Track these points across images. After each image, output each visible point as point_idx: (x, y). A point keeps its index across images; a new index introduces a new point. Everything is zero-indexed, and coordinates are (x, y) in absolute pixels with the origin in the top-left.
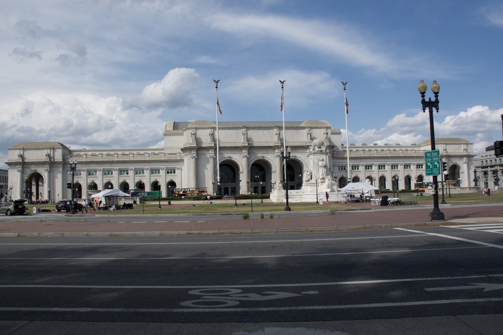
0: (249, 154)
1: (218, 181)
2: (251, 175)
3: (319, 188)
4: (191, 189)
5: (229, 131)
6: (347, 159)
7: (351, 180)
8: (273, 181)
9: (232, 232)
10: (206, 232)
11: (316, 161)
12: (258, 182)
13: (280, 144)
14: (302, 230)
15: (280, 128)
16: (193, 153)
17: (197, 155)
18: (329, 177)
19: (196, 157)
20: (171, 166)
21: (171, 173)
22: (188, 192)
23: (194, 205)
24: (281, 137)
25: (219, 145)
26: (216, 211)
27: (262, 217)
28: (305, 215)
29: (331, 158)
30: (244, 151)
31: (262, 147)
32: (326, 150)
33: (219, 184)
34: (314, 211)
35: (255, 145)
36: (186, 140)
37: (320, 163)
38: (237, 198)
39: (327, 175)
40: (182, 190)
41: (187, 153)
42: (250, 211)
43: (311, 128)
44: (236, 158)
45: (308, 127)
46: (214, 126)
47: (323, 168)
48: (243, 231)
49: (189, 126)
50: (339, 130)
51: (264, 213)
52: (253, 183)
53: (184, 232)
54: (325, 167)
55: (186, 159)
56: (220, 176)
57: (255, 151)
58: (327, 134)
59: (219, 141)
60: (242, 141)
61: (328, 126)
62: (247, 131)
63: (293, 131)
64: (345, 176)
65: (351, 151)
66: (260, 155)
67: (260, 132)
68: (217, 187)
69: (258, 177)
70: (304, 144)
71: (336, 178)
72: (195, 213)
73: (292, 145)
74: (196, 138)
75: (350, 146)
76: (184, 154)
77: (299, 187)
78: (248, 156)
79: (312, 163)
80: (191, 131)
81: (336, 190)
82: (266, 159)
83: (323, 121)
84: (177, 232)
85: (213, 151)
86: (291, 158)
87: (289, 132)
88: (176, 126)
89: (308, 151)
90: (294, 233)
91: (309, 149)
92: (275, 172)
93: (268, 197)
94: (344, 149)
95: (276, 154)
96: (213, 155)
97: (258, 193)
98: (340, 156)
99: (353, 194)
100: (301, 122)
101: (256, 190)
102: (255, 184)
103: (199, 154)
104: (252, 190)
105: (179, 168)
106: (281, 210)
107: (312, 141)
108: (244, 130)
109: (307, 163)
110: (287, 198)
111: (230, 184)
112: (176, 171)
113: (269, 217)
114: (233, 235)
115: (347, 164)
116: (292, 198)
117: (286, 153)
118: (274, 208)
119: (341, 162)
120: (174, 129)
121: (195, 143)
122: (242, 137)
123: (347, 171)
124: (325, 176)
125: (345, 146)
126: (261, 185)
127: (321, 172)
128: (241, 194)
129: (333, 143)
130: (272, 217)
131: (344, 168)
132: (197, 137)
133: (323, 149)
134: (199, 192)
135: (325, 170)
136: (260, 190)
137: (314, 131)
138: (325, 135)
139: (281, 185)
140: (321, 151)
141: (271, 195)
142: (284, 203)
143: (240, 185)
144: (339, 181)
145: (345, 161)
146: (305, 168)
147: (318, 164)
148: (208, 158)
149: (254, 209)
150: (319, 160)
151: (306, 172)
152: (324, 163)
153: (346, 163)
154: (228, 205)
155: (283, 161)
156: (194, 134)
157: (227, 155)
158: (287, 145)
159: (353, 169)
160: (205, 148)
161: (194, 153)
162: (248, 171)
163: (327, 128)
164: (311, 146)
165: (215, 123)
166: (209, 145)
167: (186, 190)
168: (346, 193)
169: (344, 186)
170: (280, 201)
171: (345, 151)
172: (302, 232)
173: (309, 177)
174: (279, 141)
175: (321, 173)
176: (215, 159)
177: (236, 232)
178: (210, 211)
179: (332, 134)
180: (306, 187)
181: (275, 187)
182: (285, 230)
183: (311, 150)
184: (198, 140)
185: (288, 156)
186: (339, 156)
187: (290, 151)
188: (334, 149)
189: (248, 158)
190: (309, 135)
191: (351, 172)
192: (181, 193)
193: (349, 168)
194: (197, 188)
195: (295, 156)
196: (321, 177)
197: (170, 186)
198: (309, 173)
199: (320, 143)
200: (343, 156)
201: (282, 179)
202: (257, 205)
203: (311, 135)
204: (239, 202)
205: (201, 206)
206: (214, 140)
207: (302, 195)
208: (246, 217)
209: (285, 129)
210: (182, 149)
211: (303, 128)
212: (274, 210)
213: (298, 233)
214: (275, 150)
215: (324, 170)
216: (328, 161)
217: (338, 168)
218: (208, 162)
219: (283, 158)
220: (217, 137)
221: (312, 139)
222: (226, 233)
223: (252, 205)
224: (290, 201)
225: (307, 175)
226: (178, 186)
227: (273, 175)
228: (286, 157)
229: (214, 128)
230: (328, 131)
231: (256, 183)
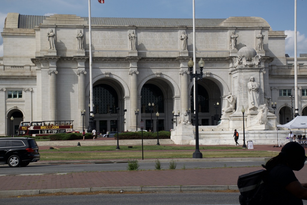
0: (139, 69)
1: (91, 110)
2: (142, 102)
3: (248, 124)
4: (47, 123)
5: (109, 32)
6: (294, 78)
7: (300, 112)
8: (175, 112)
9: (110, 190)
10: (69, 190)
11: (243, 81)
12: (153, 112)
13: (187, 55)
14: (220, 189)
15: (188, 29)
16: (50, 65)
17: (58, 69)
18: (264, 106)
19: (57, 72)
20: (15, 85)
21: (15, 96)
22: (42, 128)
23: (52, 148)
24: (189, 44)
25: (92, 54)
26: (87, 158)
27: (159, 167)
28: (225, 164)
29: (268, 77)
30: (131, 65)
31: (159, 58)
32: (259, 64)
33: (91, 114)
34: (239, 160)
35: (148, 55)
36: (39, 45)
37: (250, 85)
38: (119, 138)
39: (261, 103)
40: (33, 124)
41: (42, 66)
42: (139, 158)
43: (237, 29)
44: (119, 76)
45: (232, 28)
46: (85, 23)
47: (254, 93)
48: (129, 188)
49: (45, 22)
50: (283, 31)
51: (161, 161)
52: (144, 114)
53: (34, 191)
54: (258, 90)
55: (40, 76)
56: (94, 103)
57: (149, 65)
58: (262, 38)
59: (93, 49)
60: (129, 49)
61: (264, 25)
62: (136, 34)
63: (207, 33)
64: (290, 105)
65: (300, 65)
66: (156, 71)
67: (157, 35)
68: (89, 120)
69: (153, 104)
70: (225, 55)
71: (274, 108)
72: (53, 160)
73: (206, 56)
74: (56, 42)
75: (299, 57)
76: (36, 68)
77: (215, 121)
78: (138, 73)
79: (236, 85)
80: (48, 30)
81: (274, 126)
82: (165, 77)
83: (257, 18)
84: (22, 192)
85: (83, 63)
86: (204, 76)
87: (202, 35)
88: (22, 21)
89: (231, 65)
90: (208, 193)
91: (233, 62)
92: (179, 97)
93: (168, 137)
94: (289, 62)
95: (181, 69)
96: (84, 69)
97: (152, 130)
98: (283, 74)
99: (303, 135)
100: (222, 20)
101: (148, 125)
102: (148, 116)
103: (61, 68)
104: (143, 124)
105: (28, 90)
106: (188, 156)
107: (238, 49)
108: (131, 32)
109: (229, 85)
110: (197, 139)
111: (109, 115)
112: (24, 94)
113: (168, 167)
114: (112, 194)
115: (294, 87)
116: (204, 137)
117: (196, 68)
118: (176, 153)
119: (284, 84)
120: (19, 27)
121: (55, 50)
122: (129, 43)
123: (293, 98)
124: (256, 105)
125: (291, 57)
126: (158, 117)
127: (252, 98)
128: (125, 130)
129: (271, 53)
130: (173, 167)
131: (289, 93)
132: (58, 41)
133: (256, 62)
134: (60, 127)
135: (258, 95)
136: (155, 125)
137: (241, 33)
138: (259, 40)
139: (187, 118)
140: (251, 66)
141: (173, 133)
142: (192, 146)
143: (125, 117)
144: (280, 112)
145: (290, 81)
146: (225, 93)
147: (247, 86)
148: (75, 74)
149: (146, 154)
150: (248, 80)
151: (226, 98)
152: (256, 85)
153: (292, 85)
154: (106, 148)
155: (191, 80)
156: (53, 36)
157: (105, 71)
158: (198, 56)
159: (303, 94)
160: (71, 58)
161: (53, 67)
162: (138, 96)
163: (263, 29)
164: (236, 57)
165: (87, 19)
166: (77, 55)
167: (39, 124)
168: (291, 133)
169: (288, 122)
170: (186, 143)
171: (291, 66)
172: (221, 191)
173: (232, 106)
174: (187, 50)
175: (250, 100)
176: (86, 77)
177: (118, 190)
178: (77, 157)
179: (270, 38)
180: (227, 121)
181: (178, 120)
182: (193, 189)
183: (236, 64)
184: (58, 46)
185: (199, 73)
186: (280, 74)
187: (202, 66)
188: (274, 63)
189: (137, 76)
190: (233, 41)
191: (300, 99)
192: (32, 128)
193: (296, 93)
194: (58, 120)
195: (211, 74)
196: (251, 106)
197: (12, 118)
198: (231, 99)
199: (250, 53)
200: (287, 74)
201: (190, 109)
202: (151, 148)
203: (236, 41)
204: (123, 143)
205: (63, 149)
206: (85, 46)
207: (220, 134)
208: (133, 167)
209: (195, 32)
210: (33, 60)
211: (224, 29)
212: (177, 157)
213: (214, 193)
214: (180, 64)
215: (256, 95)
216: (262, 81)
217: (278, 92)
218: (76, 81)
219: (192, 75)
220: (89, 42)
221: (238, 46)
222: (101, 192)
223: (142, 148)
224: (201, 142)
225: (228, 102)
226: (26, 118)
227: (175, 102)
228: (196, 75)
229: (85, 28)
230: (264, 34)
231: (149, 114)
